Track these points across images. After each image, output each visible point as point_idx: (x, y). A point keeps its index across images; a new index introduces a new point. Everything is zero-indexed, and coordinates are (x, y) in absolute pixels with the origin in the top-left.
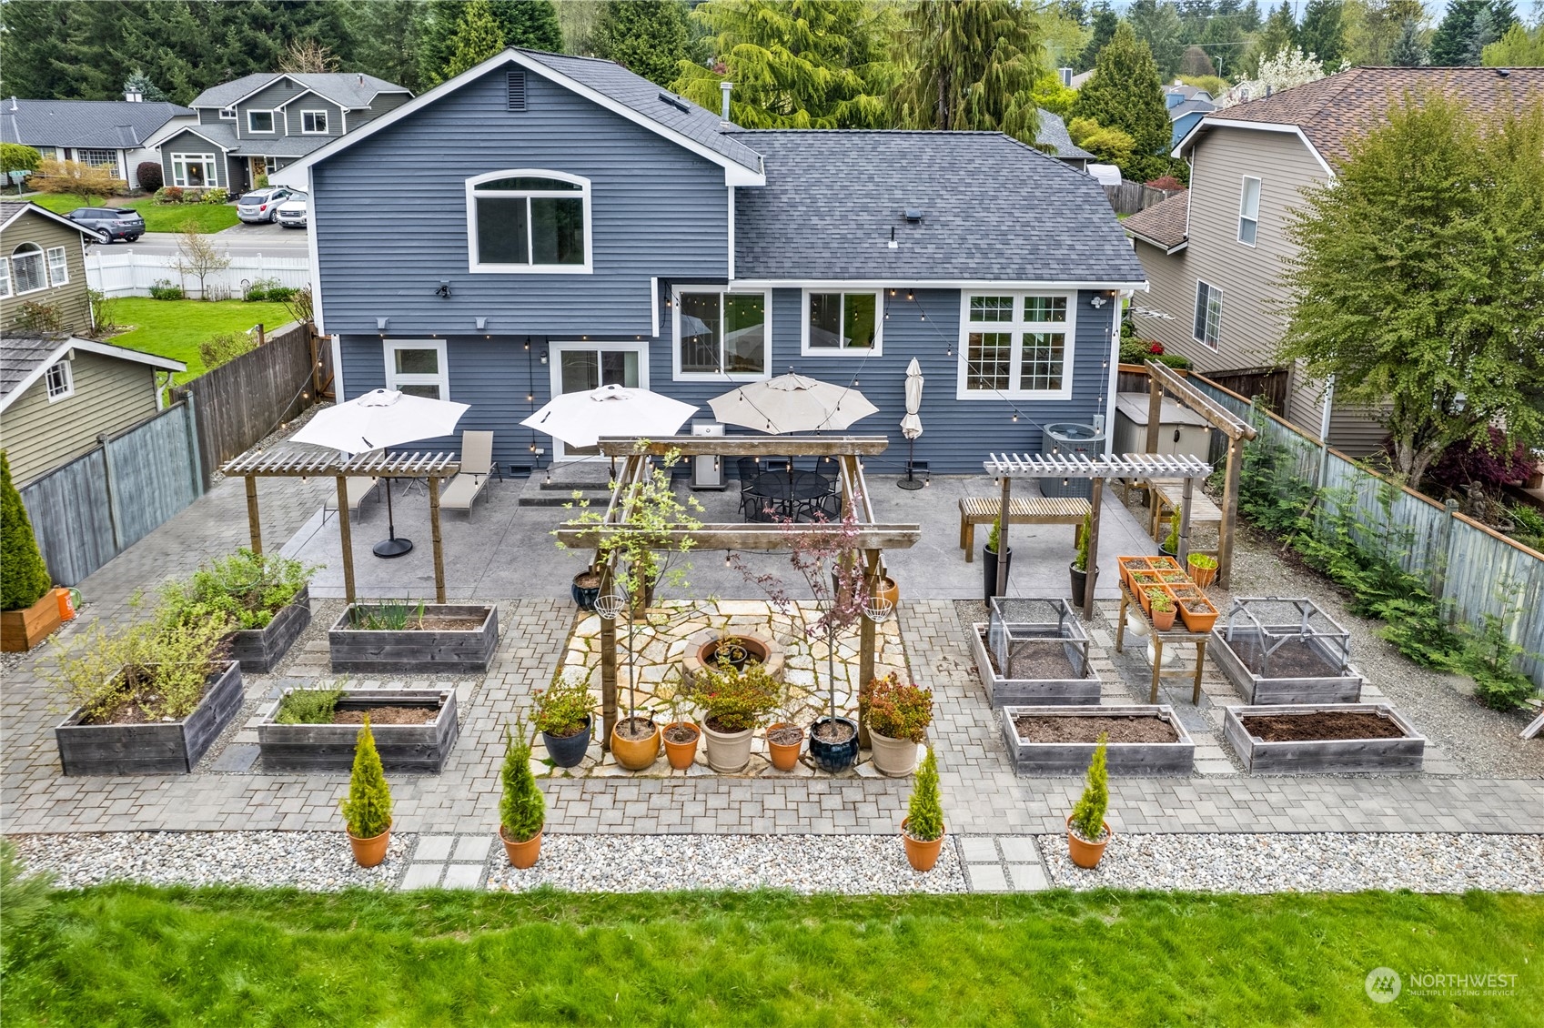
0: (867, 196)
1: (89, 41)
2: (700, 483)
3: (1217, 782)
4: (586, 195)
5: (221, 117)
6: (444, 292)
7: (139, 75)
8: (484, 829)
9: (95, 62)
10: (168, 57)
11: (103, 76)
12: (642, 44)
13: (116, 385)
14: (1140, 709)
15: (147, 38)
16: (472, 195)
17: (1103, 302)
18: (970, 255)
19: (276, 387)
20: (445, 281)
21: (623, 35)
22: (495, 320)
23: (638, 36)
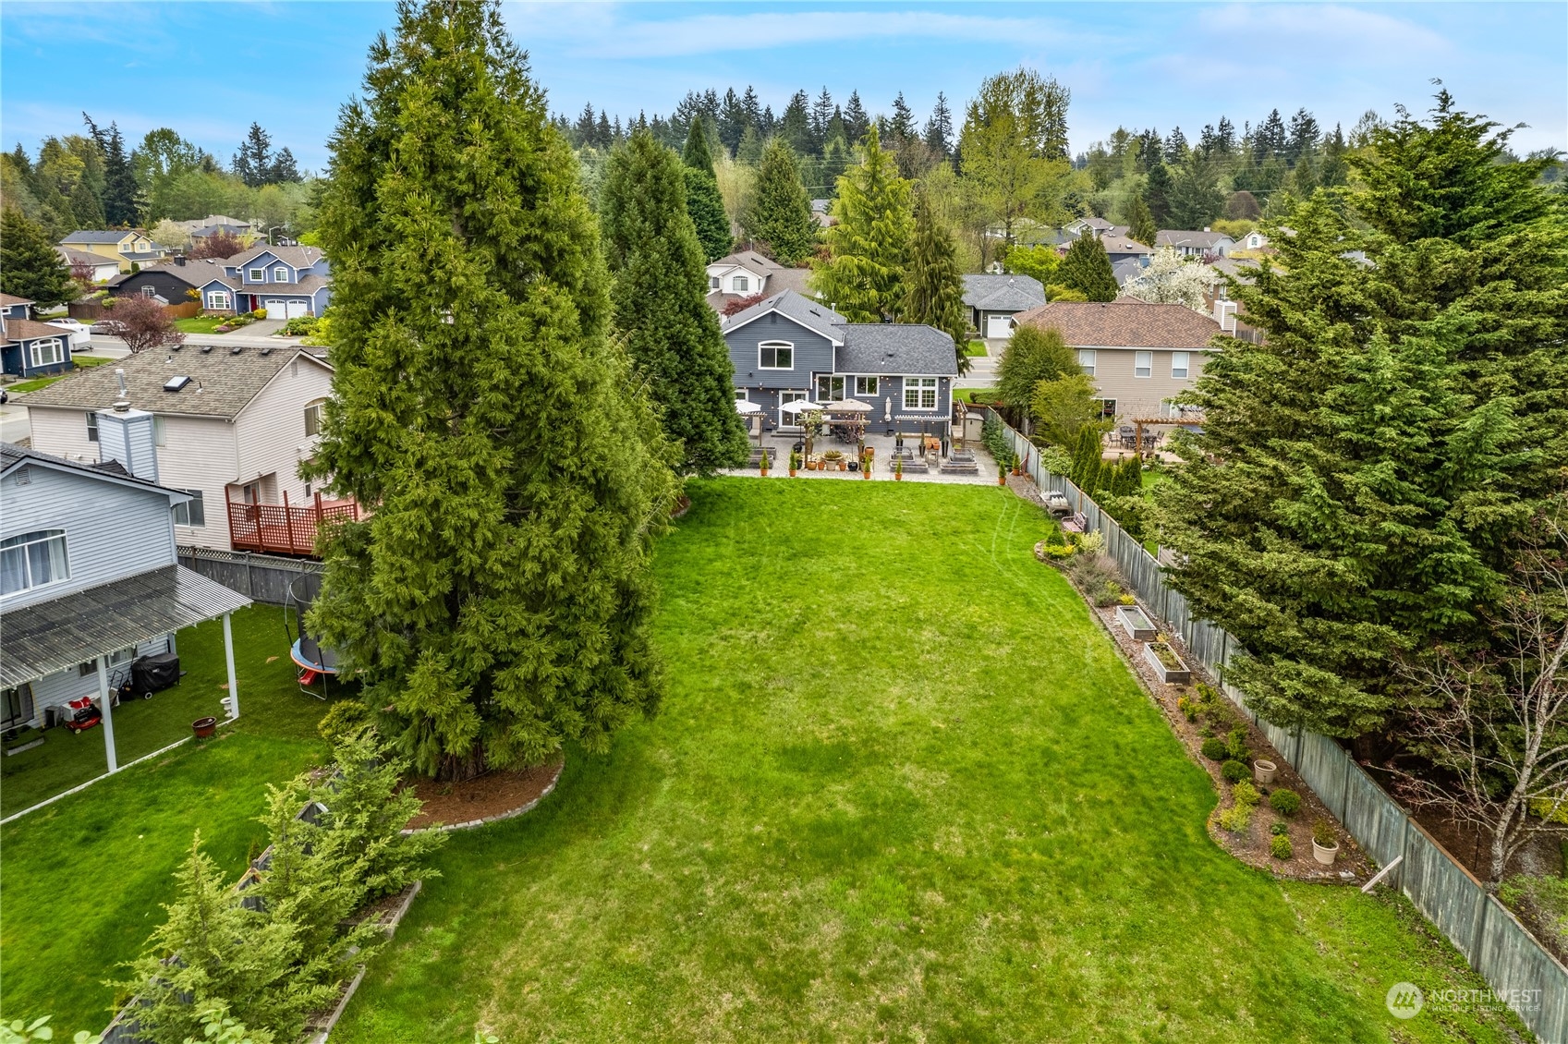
0: (877, 347)
4: (792, 348)
6: (750, 375)
12: (779, 226)
16: (760, 347)
17: (946, 381)
18: (908, 366)
20: (754, 371)
21: (767, 219)
22: (765, 383)
23: (776, 221)
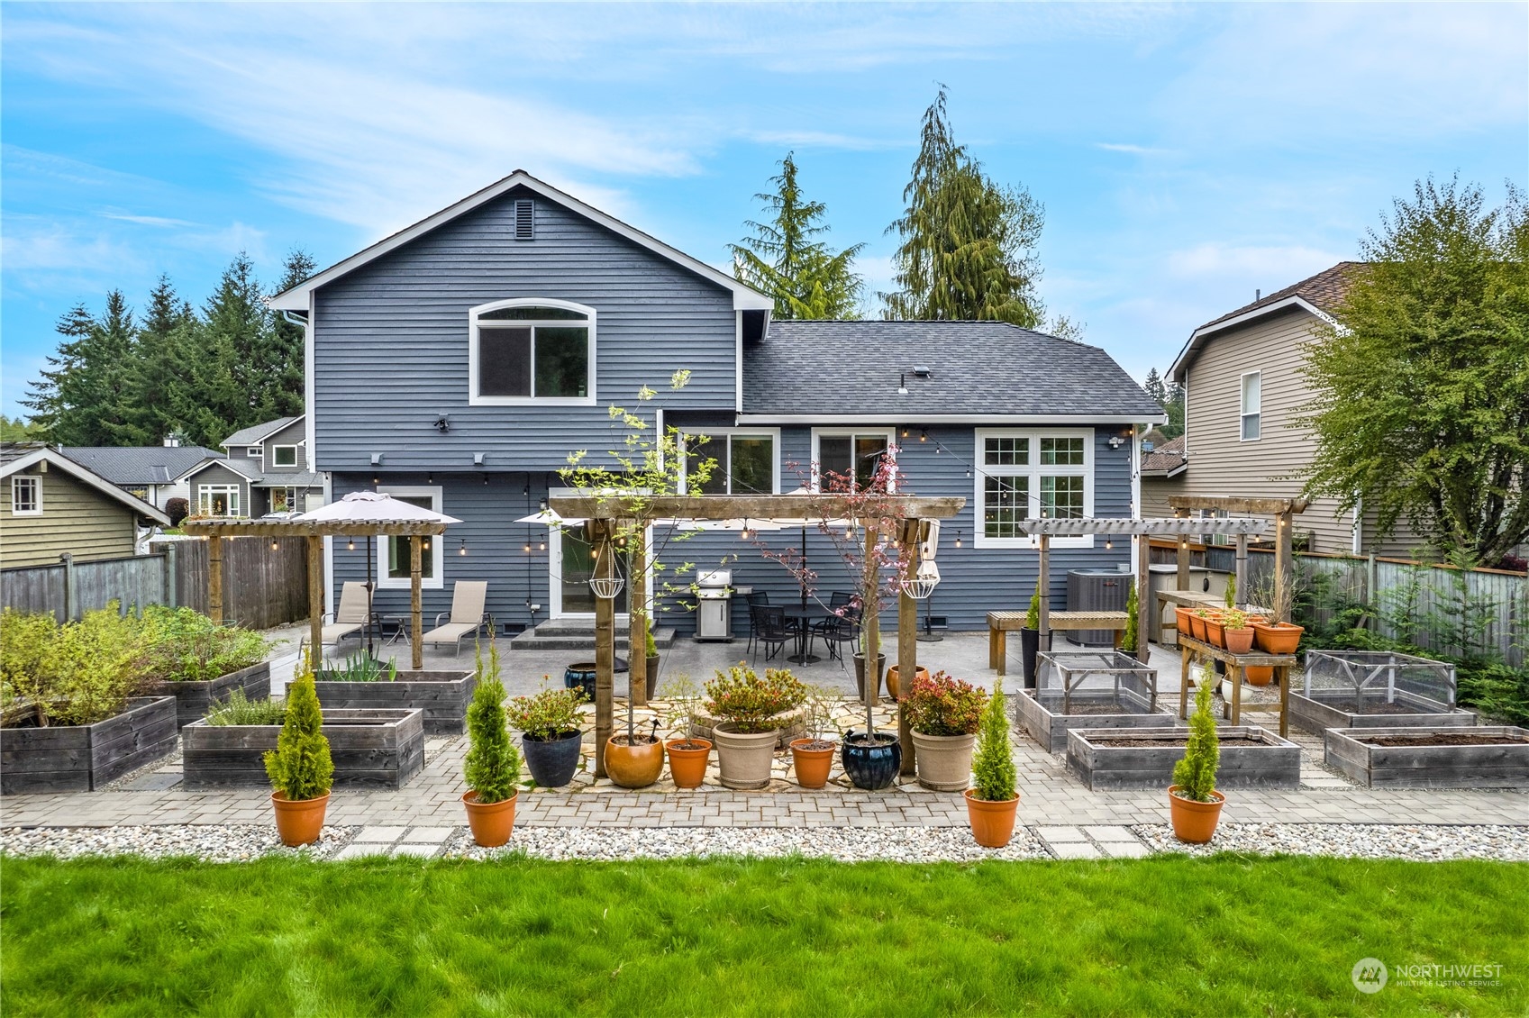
0: (873, 360)
1: (137, 404)
2: (705, 633)
3: (1332, 793)
4: (591, 324)
5: (249, 455)
6: (443, 426)
7: (179, 431)
8: (446, 823)
9: (140, 422)
10: (206, 415)
11: (146, 434)
13: (91, 521)
14: (1226, 730)
15: (190, 400)
16: (475, 324)
17: (1121, 441)
18: (982, 397)
19: (268, 585)
20: (443, 413)
22: (494, 455)
